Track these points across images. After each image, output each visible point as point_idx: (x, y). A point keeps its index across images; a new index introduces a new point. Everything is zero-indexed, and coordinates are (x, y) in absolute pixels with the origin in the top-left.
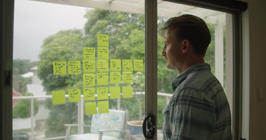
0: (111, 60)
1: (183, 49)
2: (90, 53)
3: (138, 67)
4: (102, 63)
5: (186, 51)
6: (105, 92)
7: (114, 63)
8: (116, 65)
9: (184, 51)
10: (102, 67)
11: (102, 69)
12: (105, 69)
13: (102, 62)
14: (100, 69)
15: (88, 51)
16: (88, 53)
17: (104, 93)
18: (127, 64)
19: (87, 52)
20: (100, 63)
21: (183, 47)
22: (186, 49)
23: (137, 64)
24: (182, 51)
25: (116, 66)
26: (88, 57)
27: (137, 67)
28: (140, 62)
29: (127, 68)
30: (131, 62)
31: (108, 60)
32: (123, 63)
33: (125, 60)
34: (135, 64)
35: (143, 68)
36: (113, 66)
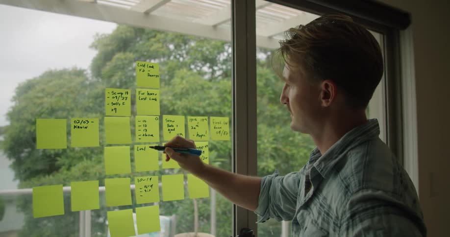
0: (165, 117)
1: (324, 98)
2: (121, 101)
3: (220, 132)
4: (144, 123)
6: (152, 186)
7: (170, 124)
8: (175, 127)
10: (144, 133)
11: (146, 135)
12: (152, 135)
13: (145, 121)
14: (139, 137)
15: (114, 96)
16: (115, 101)
17: (150, 188)
18: (197, 126)
19: (113, 98)
20: (142, 124)
21: (322, 95)
22: (330, 100)
23: (217, 126)
24: (322, 102)
25: (174, 130)
26: (115, 109)
27: (217, 133)
28: (222, 122)
29: (198, 135)
30: (206, 122)
31: (158, 117)
32: (190, 124)
33: (193, 118)
34: (212, 126)
35: (228, 135)
36: (169, 130)
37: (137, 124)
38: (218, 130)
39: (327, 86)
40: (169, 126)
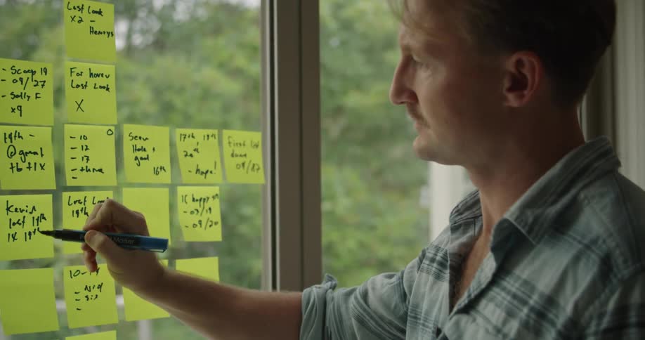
0: (128, 129)
1: (510, 90)
2: (30, 90)
3: (243, 164)
4: (84, 142)
5: (525, 100)
6: (100, 287)
7: (139, 144)
8: (149, 151)
9: (512, 100)
10: (84, 164)
11: (88, 170)
12: (100, 170)
13: (85, 137)
14: (74, 174)
15: (17, 77)
16: (18, 89)
17: (96, 291)
18: (196, 150)
19: (15, 81)
20: (78, 143)
21: (506, 83)
22: (527, 93)
23: (238, 151)
24: (505, 99)
25: (147, 158)
26: (20, 108)
27: (238, 166)
28: (248, 143)
29: (198, 170)
30: (214, 141)
31: (113, 128)
32: (182, 146)
33: (188, 131)
34: (227, 151)
35: (261, 171)
36: (136, 158)
37: (68, 143)
38: (240, 160)
39: (519, 64)
40: (136, 149)
